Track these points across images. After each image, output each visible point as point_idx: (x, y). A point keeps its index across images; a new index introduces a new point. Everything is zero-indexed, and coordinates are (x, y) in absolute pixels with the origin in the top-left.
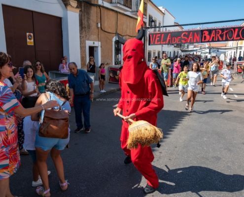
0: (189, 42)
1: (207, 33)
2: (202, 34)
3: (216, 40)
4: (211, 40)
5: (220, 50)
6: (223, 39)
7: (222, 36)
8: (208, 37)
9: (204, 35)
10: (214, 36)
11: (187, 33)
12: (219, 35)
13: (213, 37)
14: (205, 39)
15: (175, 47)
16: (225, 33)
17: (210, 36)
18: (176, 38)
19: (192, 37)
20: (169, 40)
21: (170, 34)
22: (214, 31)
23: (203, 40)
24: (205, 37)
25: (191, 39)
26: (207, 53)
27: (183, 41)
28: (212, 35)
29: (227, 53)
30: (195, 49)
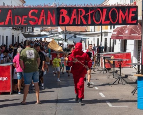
0: (40, 24)
1: (65, 12)
2: (59, 14)
3: (79, 23)
4: (71, 23)
5: (78, 36)
6: (87, 22)
7: (86, 18)
8: (67, 18)
9: (61, 15)
10: (76, 17)
11: (36, 11)
12: (82, 17)
13: (75, 19)
14: (63, 21)
15: (13, 29)
16: (89, 13)
17: (70, 17)
18: (20, 18)
19: (44, 18)
20: (10, 20)
21: (10, 11)
22: (75, 10)
23: (61, 23)
24: (63, 18)
25: (43, 19)
26: (61, 39)
27: (31, 23)
28: (73, 16)
29: (87, 40)
30: (42, 33)
